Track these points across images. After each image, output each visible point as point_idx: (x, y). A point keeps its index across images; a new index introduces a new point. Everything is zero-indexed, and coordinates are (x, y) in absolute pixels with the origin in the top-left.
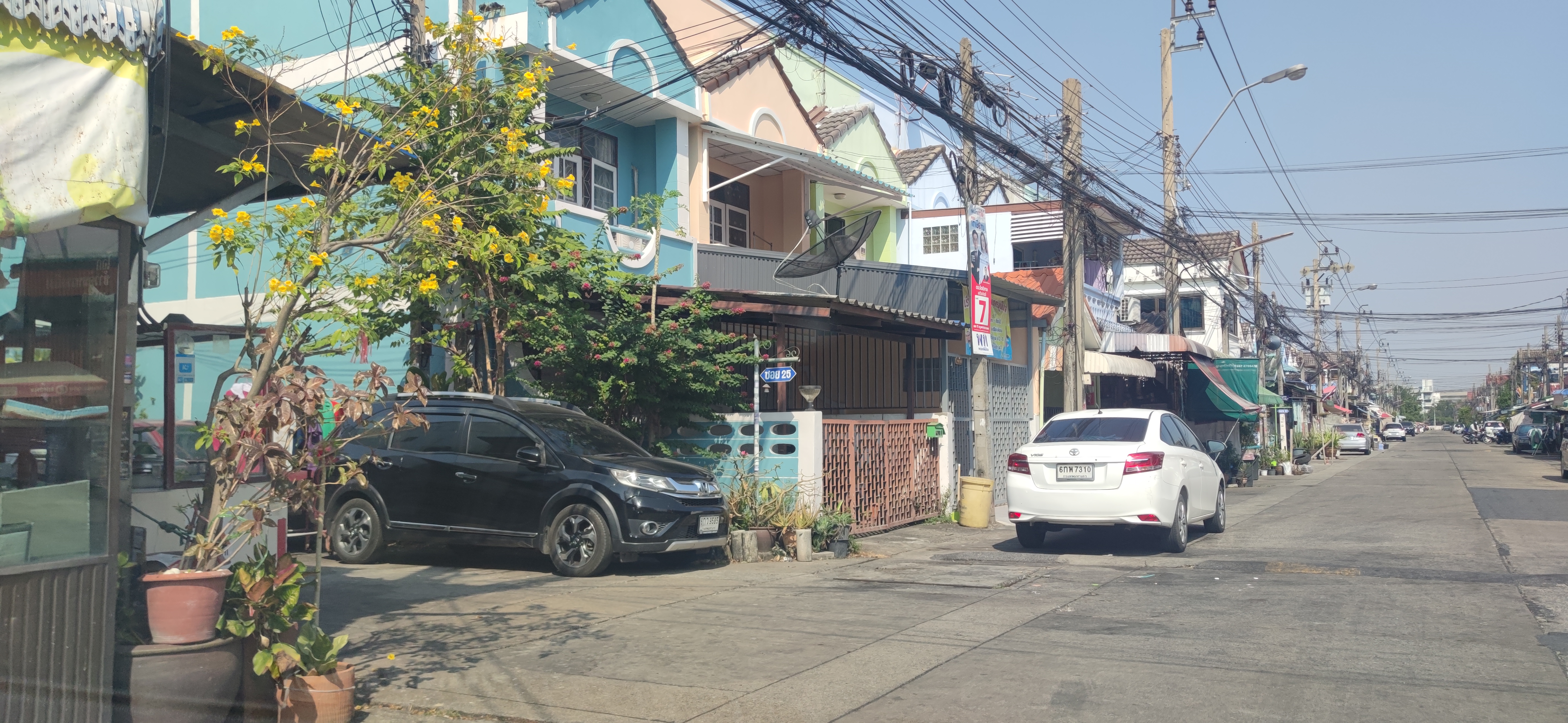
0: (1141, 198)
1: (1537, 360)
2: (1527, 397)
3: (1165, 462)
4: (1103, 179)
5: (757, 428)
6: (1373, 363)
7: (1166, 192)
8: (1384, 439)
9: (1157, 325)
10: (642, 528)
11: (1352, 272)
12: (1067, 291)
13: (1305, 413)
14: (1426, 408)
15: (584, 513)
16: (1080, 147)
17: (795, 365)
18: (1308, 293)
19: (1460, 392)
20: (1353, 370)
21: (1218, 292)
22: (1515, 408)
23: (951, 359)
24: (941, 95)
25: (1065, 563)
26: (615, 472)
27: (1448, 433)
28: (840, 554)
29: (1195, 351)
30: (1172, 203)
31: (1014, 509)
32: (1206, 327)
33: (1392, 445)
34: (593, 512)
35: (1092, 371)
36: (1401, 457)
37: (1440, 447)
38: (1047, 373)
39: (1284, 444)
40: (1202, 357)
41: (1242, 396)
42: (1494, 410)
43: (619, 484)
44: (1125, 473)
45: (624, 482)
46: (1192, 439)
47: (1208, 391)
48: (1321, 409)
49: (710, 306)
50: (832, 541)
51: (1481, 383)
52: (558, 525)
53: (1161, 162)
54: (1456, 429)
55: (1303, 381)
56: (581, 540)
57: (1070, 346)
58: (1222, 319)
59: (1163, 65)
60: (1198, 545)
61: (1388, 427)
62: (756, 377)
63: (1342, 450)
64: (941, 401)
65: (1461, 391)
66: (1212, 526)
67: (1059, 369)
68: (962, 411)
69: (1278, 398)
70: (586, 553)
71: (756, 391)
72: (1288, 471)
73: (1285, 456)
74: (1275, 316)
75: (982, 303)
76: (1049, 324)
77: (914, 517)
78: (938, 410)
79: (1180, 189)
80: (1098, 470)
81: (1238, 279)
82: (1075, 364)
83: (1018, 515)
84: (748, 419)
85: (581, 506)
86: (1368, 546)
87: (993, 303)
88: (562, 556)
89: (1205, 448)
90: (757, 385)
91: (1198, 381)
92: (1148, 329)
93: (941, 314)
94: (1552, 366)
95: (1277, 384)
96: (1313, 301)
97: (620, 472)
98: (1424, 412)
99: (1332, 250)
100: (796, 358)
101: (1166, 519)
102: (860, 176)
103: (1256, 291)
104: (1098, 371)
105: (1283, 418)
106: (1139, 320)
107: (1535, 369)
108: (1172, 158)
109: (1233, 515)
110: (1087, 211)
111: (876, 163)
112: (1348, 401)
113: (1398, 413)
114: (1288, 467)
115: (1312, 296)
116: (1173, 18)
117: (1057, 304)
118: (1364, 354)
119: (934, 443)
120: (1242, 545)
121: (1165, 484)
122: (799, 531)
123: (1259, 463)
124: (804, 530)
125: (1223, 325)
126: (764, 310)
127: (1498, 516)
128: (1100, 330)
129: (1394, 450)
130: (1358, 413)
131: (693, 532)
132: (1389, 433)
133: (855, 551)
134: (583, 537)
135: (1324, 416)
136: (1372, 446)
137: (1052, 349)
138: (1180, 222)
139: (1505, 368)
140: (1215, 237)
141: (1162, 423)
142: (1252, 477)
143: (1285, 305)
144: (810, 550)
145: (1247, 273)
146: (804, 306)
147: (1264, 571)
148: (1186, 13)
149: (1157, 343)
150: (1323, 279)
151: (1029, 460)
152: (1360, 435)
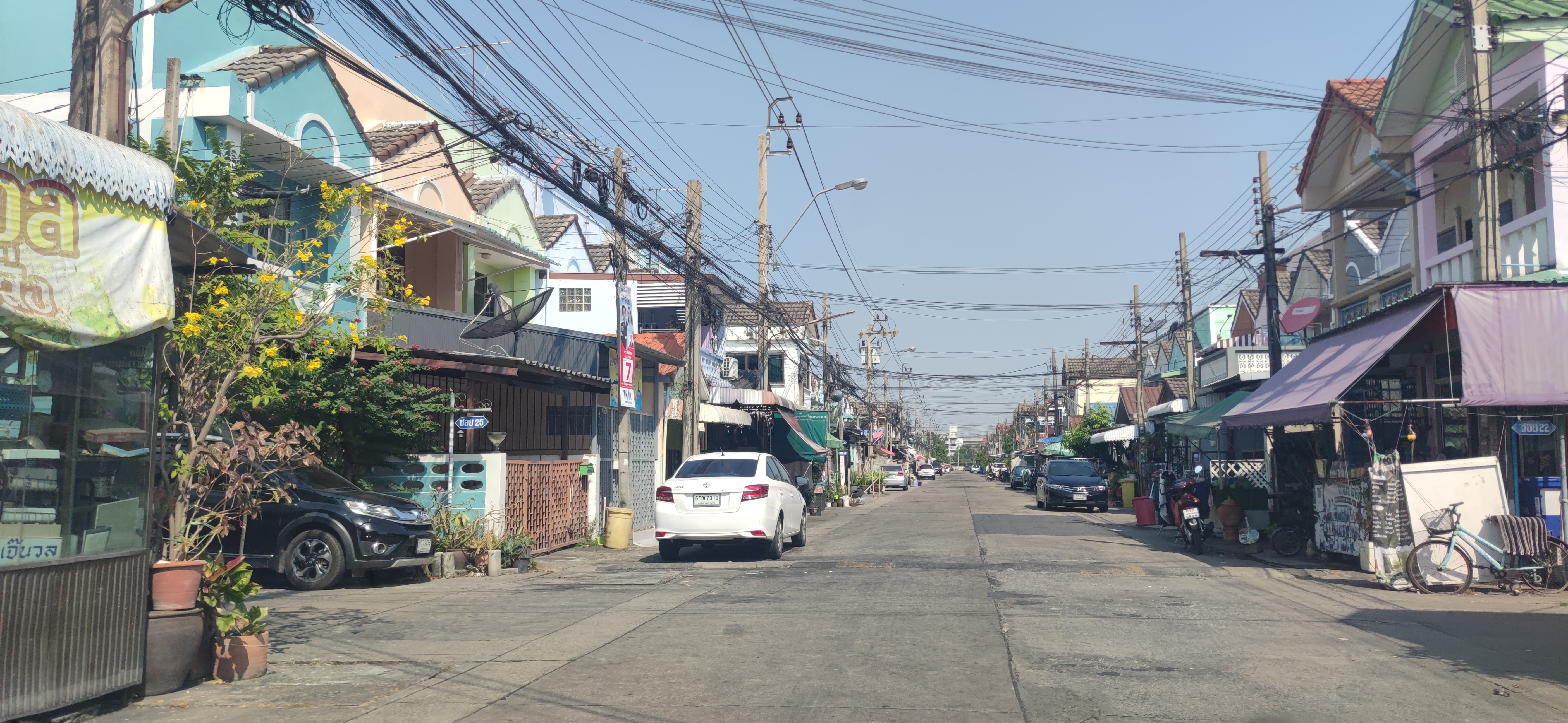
0: (744, 278)
1: (1031, 413)
2: (1023, 444)
3: (770, 492)
4: (717, 263)
5: (451, 467)
6: (911, 412)
7: (760, 271)
8: (918, 477)
9: (750, 381)
10: (372, 549)
11: (897, 336)
12: (688, 354)
13: (859, 455)
14: (952, 451)
15: (320, 537)
16: (700, 236)
17: (486, 414)
18: (863, 353)
19: (977, 439)
20: (896, 418)
21: (795, 352)
22: (1015, 452)
23: (600, 409)
24: (600, 194)
25: (700, 568)
26: (348, 504)
27: (968, 473)
28: (523, 569)
29: (781, 404)
30: (766, 281)
31: (660, 530)
32: (786, 382)
33: (924, 482)
34: (328, 536)
35: (706, 420)
36: (930, 492)
37: (960, 484)
38: (670, 421)
39: (843, 481)
40: (786, 409)
41: (814, 441)
42: (1000, 454)
43: (351, 513)
44: (743, 500)
45: (356, 511)
46: (785, 474)
47: (788, 437)
48: (871, 452)
49: (408, 362)
50: (517, 559)
51: (992, 431)
52: (294, 547)
53: (757, 247)
54: (973, 469)
55: (858, 428)
56: (317, 559)
57: (689, 399)
58: (799, 375)
59: (760, 164)
60: (789, 554)
61: (922, 467)
62: (452, 424)
63: (887, 487)
64: (590, 444)
65: (976, 437)
66: (797, 541)
67: (679, 418)
68: (606, 453)
69: (839, 442)
70: (321, 570)
71: (451, 436)
72: (847, 503)
73: (844, 491)
74: (838, 372)
75: (628, 364)
76: (672, 380)
77: (569, 541)
78: (588, 452)
79: (771, 268)
80: (724, 499)
81: (811, 342)
82: (692, 414)
83: (663, 534)
84: (442, 459)
85: (317, 532)
86: (901, 552)
87: (636, 365)
88: (298, 574)
89: (795, 483)
90: (452, 430)
91: (782, 427)
92: (744, 384)
93: (593, 372)
94: (1041, 419)
95: (838, 431)
96: (867, 360)
97: (352, 503)
98: (950, 454)
99: (882, 317)
100: (489, 409)
101: (769, 534)
102: (509, 242)
103: (824, 352)
104: (710, 421)
105: (842, 458)
106: (737, 377)
107: (1028, 420)
108: (766, 243)
109: (810, 535)
110: (705, 290)
111: (522, 232)
112: (892, 445)
113: (930, 455)
114: (847, 500)
115: (866, 355)
116: (769, 127)
117: (680, 364)
118: (905, 405)
119: (584, 480)
120: (820, 554)
121: (770, 507)
122: (491, 551)
123: (826, 496)
124: (495, 551)
125: (800, 381)
126: (458, 368)
127: (987, 532)
128: (709, 385)
129: (925, 486)
130: (899, 455)
131: (412, 552)
132: (922, 473)
133: (534, 567)
134: (319, 557)
135: (874, 458)
136: (909, 483)
137: (675, 401)
138: (770, 297)
139: (1009, 420)
140: (794, 305)
141: (767, 463)
142: (821, 507)
143: (846, 363)
144: (500, 566)
145: (818, 337)
146: (495, 365)
147: (835, 568)
148: (778, 124)
149: (753, 397)
150: (875, 341)
151: (673, 491)
152: (900, 474)
